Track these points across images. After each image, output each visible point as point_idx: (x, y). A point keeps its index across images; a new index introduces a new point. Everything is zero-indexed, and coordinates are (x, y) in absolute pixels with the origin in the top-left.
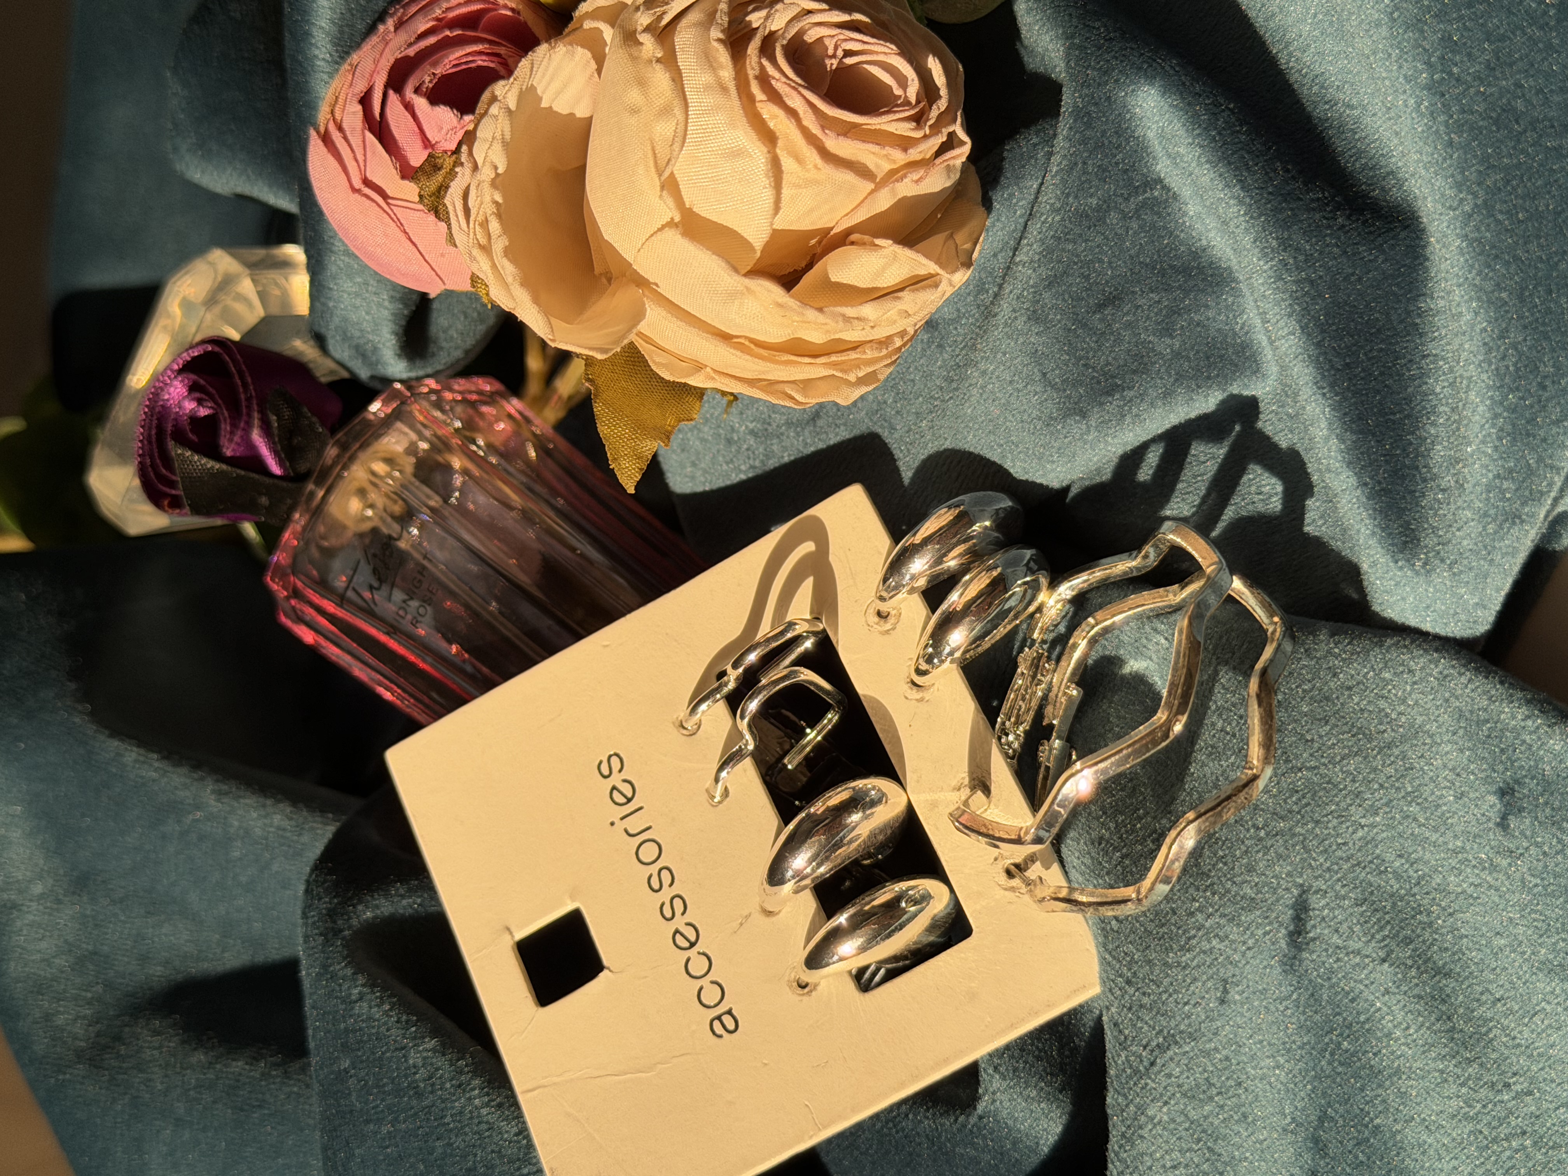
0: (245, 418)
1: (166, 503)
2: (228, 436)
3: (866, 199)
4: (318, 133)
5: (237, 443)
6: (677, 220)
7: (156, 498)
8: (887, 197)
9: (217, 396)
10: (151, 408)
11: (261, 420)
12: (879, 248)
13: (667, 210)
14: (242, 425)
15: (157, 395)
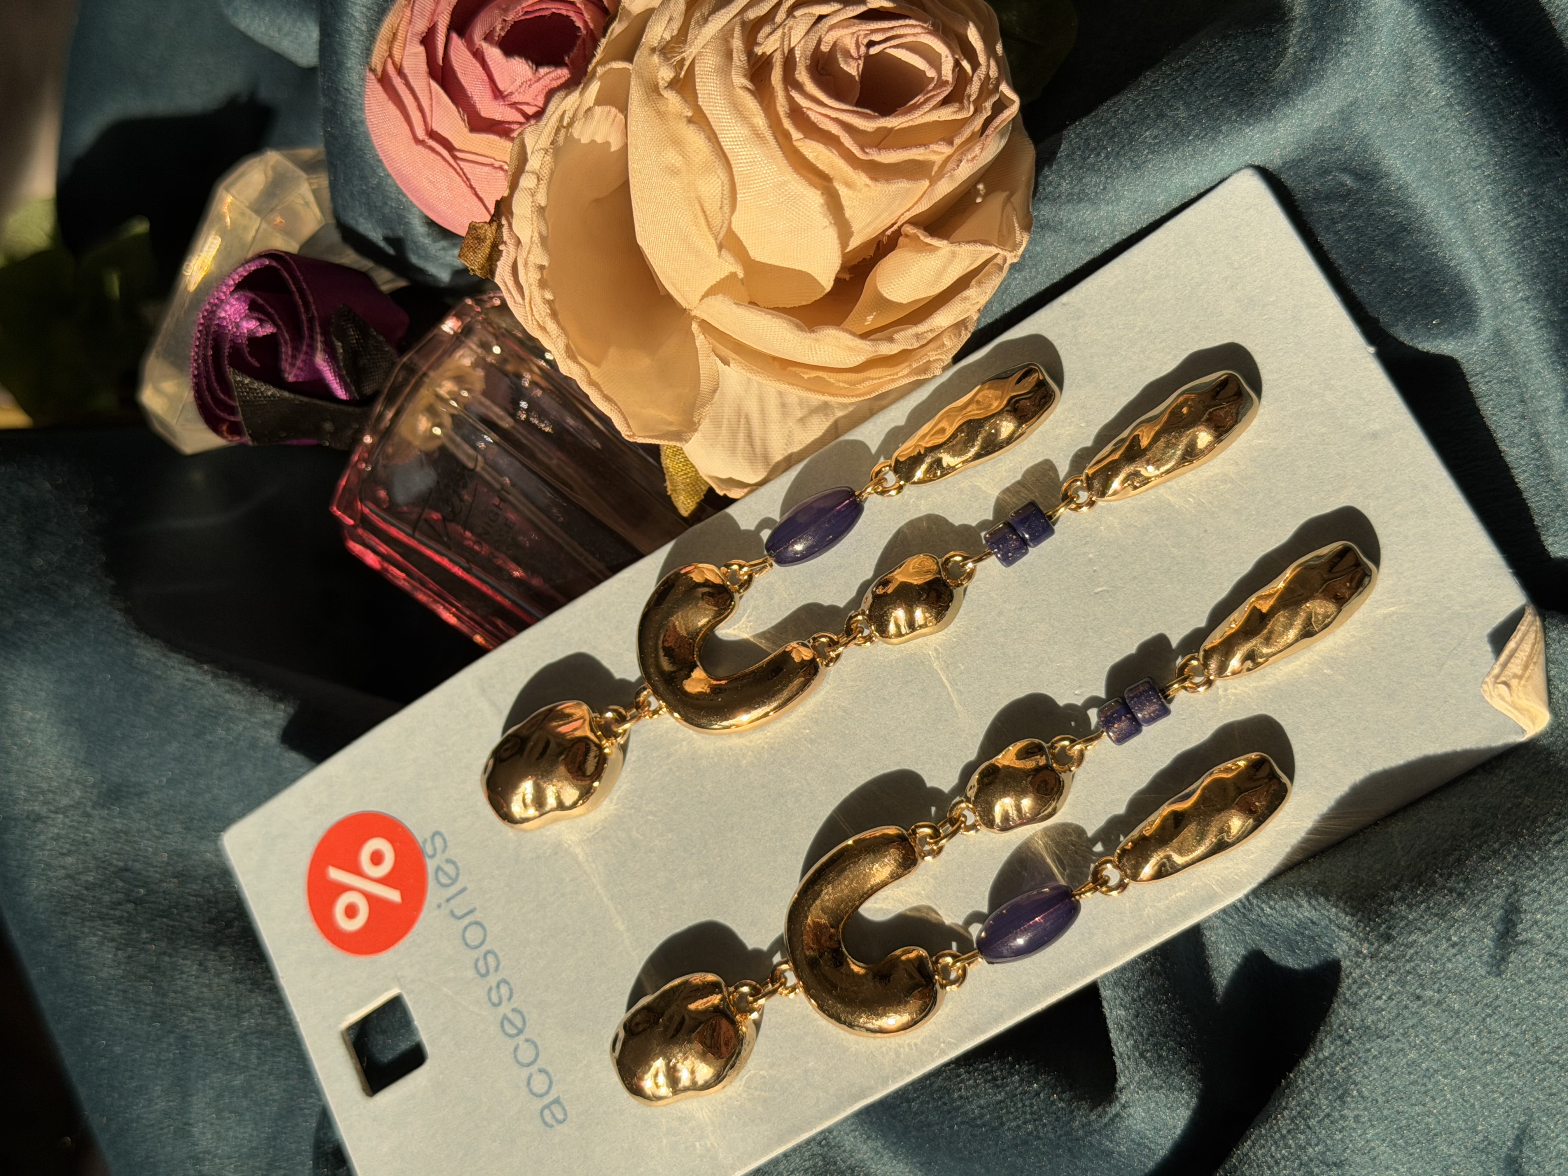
0: (306, 341)
1: (224, 428)
2: (290, 360)
3: (922, 197)
4: (376, 75)
5: (299, 368)
6: (741, 275)
7: (213, 422)
8: (945, 188)
9: (276, 317)
10: (207, 327)
11: (323, 342)
12: (935, 249)
13: (728, 266)
14: (304, 348)
15: (213, 312)
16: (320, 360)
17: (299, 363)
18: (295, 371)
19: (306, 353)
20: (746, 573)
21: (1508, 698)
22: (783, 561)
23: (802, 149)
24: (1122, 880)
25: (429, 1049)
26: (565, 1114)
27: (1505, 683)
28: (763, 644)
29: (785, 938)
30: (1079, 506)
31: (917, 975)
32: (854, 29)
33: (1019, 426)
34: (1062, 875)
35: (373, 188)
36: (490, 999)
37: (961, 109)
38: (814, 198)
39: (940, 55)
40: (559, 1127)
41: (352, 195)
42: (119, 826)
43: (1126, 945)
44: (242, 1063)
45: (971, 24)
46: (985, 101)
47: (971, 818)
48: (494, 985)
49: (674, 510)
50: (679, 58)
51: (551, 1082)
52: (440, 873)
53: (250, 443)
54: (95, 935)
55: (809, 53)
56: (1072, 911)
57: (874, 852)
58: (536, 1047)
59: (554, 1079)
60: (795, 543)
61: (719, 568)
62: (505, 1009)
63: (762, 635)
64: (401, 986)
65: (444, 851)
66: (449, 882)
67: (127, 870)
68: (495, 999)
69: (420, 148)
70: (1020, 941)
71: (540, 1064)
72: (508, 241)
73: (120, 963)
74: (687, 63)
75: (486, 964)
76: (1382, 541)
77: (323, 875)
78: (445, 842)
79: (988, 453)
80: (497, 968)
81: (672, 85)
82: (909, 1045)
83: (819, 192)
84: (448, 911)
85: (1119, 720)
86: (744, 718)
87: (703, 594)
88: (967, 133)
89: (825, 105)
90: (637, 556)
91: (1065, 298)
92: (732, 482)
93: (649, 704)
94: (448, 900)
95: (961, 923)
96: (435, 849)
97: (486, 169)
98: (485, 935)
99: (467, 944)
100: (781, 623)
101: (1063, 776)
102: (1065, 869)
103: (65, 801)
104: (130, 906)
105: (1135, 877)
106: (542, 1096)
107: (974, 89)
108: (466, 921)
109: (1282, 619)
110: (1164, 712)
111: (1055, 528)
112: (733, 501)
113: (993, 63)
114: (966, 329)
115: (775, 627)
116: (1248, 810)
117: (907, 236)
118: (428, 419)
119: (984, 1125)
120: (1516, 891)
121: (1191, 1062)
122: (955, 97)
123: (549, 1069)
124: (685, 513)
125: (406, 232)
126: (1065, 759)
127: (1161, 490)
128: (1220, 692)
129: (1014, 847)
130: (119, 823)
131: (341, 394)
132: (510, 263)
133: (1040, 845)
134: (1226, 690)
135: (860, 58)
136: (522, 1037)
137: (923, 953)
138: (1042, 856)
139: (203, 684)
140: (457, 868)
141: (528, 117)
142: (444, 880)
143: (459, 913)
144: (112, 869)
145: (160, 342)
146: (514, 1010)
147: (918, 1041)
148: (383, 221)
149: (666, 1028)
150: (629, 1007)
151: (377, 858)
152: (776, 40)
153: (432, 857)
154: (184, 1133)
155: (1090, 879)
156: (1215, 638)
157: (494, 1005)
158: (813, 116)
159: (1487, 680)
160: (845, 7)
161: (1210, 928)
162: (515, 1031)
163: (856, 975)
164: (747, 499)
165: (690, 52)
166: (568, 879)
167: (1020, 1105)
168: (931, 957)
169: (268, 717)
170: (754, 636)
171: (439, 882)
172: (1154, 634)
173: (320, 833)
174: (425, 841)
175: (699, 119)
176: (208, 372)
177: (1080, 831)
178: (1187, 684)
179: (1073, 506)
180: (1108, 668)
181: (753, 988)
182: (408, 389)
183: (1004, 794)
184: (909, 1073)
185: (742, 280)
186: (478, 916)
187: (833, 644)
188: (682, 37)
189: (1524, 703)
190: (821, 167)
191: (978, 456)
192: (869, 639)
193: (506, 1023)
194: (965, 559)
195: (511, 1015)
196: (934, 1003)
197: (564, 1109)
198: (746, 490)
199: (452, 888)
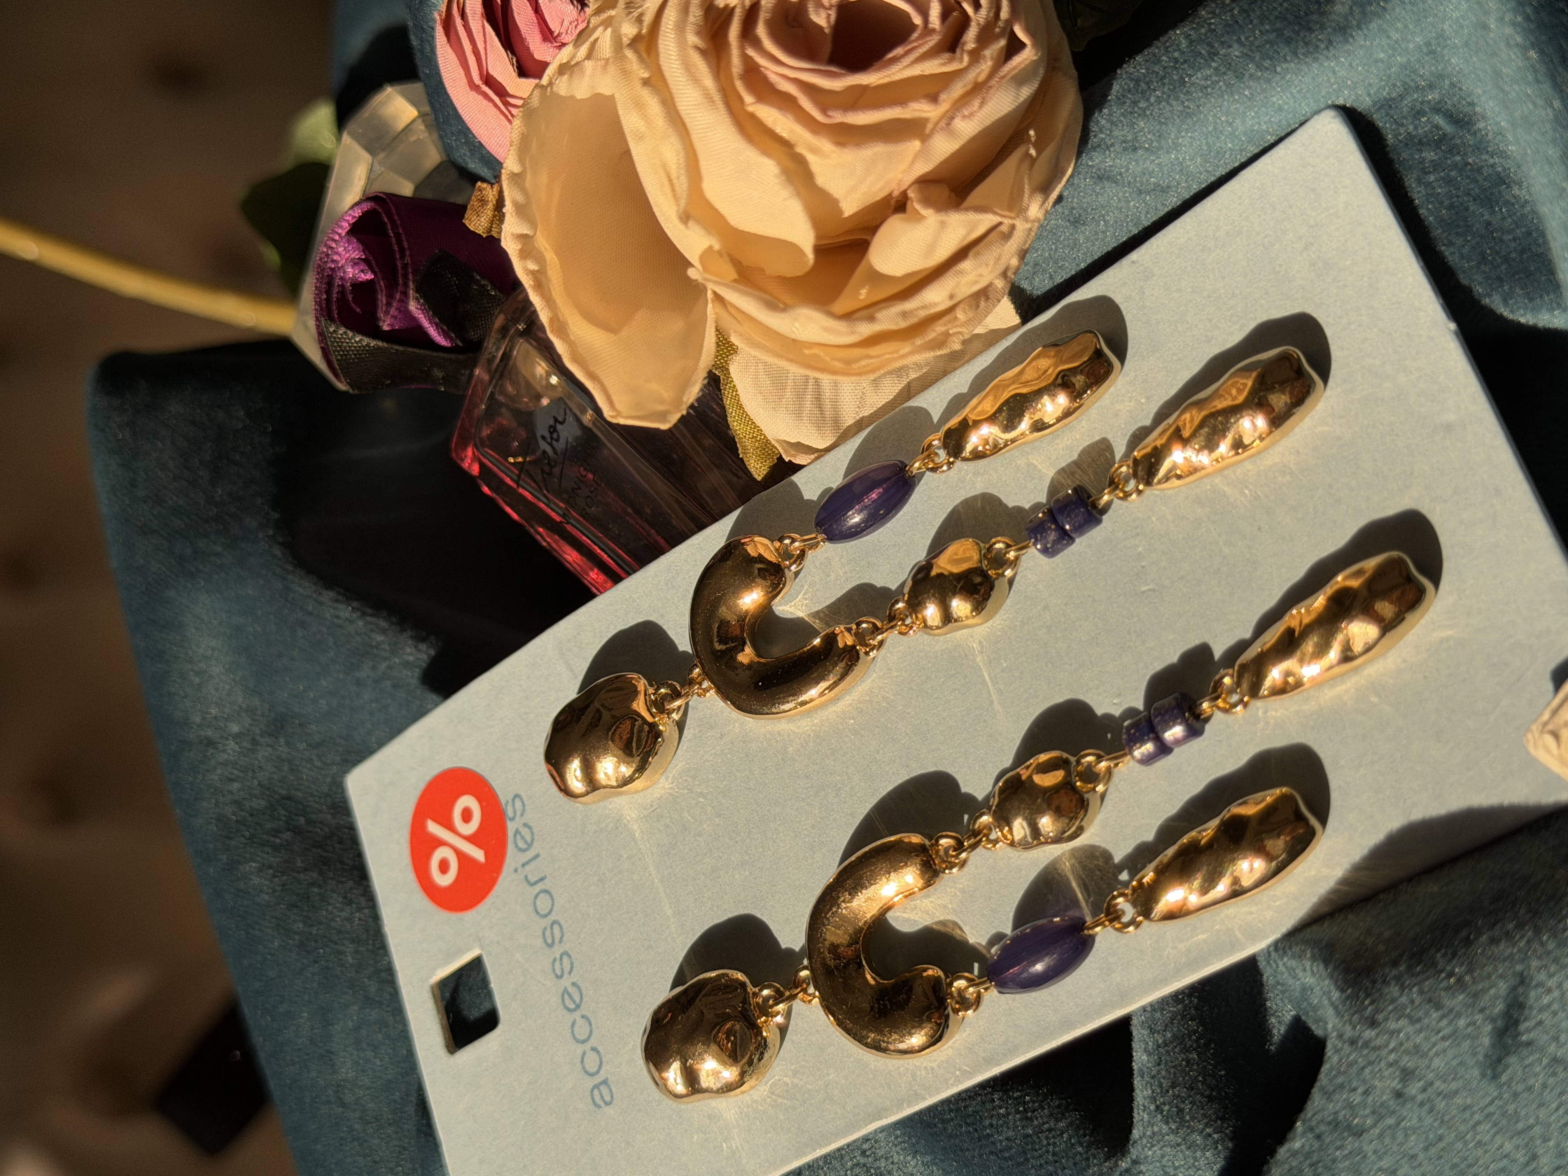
0: (400, 288)
2: (384, 308)
3: (916, 158)
5: (394, 316)
14: (398, 296)
16: (414, 307)
17: (394, 311)
18: (390, 320)
19: (399, 300)
20: (798, 548)
21: (1554, 749)
22: (834, 536)
23: (757, 114)
24: (1135, 917)
25: (501, 1012)
26: (611, 1097)
27: (1553, 732)
28: (817, 624)
30: (1127, 495)
31: (932, 995)
33: (1074, 401)
34: (1087, 902)
36: (554, 970)
37: (954, 60)
40: (606, 1109)
43: (1145, 987)
46: (989, 46)
48: (558, 957)
49: (749, 473)
51: (601, 1062)
52: (518, 837)
54: (255, 861)
56: (1086, 944)
58: (590, 1024)
59: (604, 1059)
60: (851, 515)
61: (772, 541)
63: (816, 615)
64: (482, 947)
65: (522, 815)
66: (525, 846)
68: (558, 971)
70: (1039, 968)
71: (593, 1042)
73: (275, 890)
75: (552, 934)
76: (1446, 553)
77: (423, 827)
78: (523, 805)
80: (561, 941)
82: (926, 1068)
84: (522, 877)
87: (758, 570)
89: (785, 65)
90: (715, 519)
91: (1130, 257)
92: (801, 448)
94: (523, 865)
95: (984, 943)
96: (515, 812)
98: (553, 905)
99: (537, 913)
100: (834, 603)
101: (1088, 795)
102: (1089, 897)
105: (1148, 915)
106: (593, 1075)
107: (970, 38)
108: (537, 889)
111: (1103, 515)
112: (800, 467)
115: (829, 607)
116: (1270, 854)
120: (1523, 982)
122: (945, 47)
123: (600, 1048)
124: (757, 477)
126: (1091, 777)
128: (1260, 713)
129: (1042, 866)
131: (442, 340)
133: (1067, 867)
134: (1266, 712)
135: (833, 7)
136: (579, 1012)
137: (939, 972)
138: (1068, 879)
139: (351, 621)
140: (532, 834)
142: (521, 844)
143: (533, 879)
147: (935, 1065)
153: (513, 819)
155: (1104, 911)
157: (557, 977)
158: (772, 78)
159: (1534, 726)
162: (573, 1006)
163: (868, 986)
164: (811, 466)
166: (625, 856)
167: (1045, 1142)
168: (947, 977)
169: (410, 657)
170: (809, 615)
171: (517, 846)
172: (1198, 642)
173: (422, 786)
174: (507, 803)
175: (657, 81)
177: (1107, 856)
178: (1220, 703)
179: (1120, 493)
180: (1148, 678)
181: (777, 991)
184: (924, 1099)
185: (722, 254)
186: (546, 885)
187: (876, 630)
192: (911, 627)
193: (566, 996)
194: (1008, 546)
195: (570, 989)
196: (947, 1028)
197: (611, 1091)
198: (813, 457)
199: (528, 853)
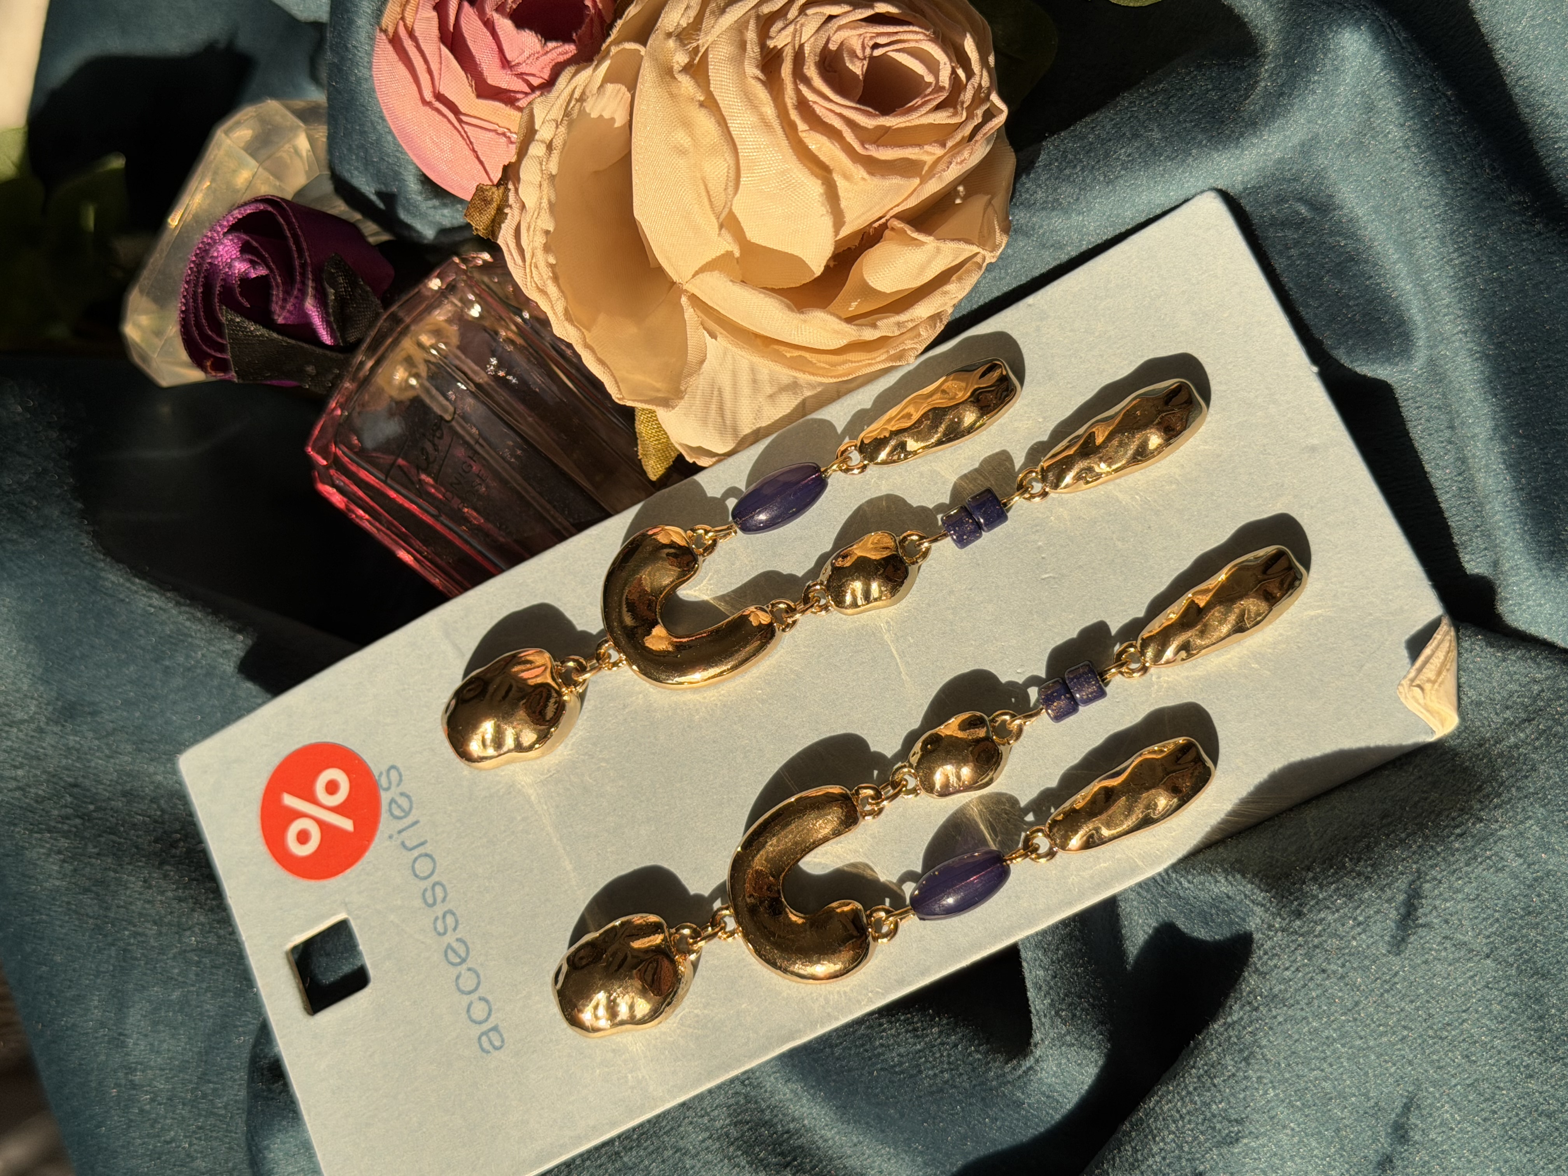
0: (298, 286)
1: (209, 364)
2: (280, 303)
3: (912, 193)
4: (387, 35)
5: (289, 311)
6: (737, 254)
7: (198, 358)
8: (933, 187)
9: (270, 260)
10: (199, 265)
11: (315, 289)
12: (921, 244)
13: (727, 244)
14: (295, 292)
15: (206, 251)
16: (310, 306)
17: (289, 306)
18: (285, 314)
19: (296, 297)
20: (711, 538)
21: (1422, 701)
22: (746, 529)
23: (806, 140)
24: (1051, 849)
25: (372, 972)
26: (503, 1041)
27: (1419, 686)
28: (722, 607)
29: (728, 885)
30: (1033, 496)
31: (851, 927)
32: (862, 31)
33: (982, 416)
34: (994, 841)
35: (372, 144)
37: (955, 114)
38: (814, 188)
39: (938, 62)
40: (496, 1053)
41: (350, 149)
42: (71, 744)
43: (1050, 911)
44: (180, 979)
45: (968, 35)
46: (977, 108)
47: (912, 783)
48: (440, 914)
49: (643, 473)
50: (695, 45)
51: (490, 1010)
52: (394, 806)
53: (236, 380)
54: (43, 847)
55: (818, 50)
56: (1003, 874)
57: (818, 808)
58: (478, 976)
59: (494, 1008)
60: (759, 513)
61: (685, 532)
62: (450, 938)
63: (722, 598)
64: (348, 911)
65: (398, 785)
66: (402, 814)
67: (75, 785)
68: (440, 929)
69: (427, 109)
70: (950, 901)
71: (481, 992)
72: (514, 205)
73: (65, 875)
74: (702, 50)
75: (434, 894)
76: (1313, 548)
77: (279, 800)
78: (400, 775)
79: (950, 440)
80: (444, 899)
81: (687, 69)
82: (838, 992)
83: (820, 182)
84: (399, 842)
85: (1059, 698)
86: (698, 676)
87: (668, 554)
88: (958, 137)
89: (831, 101)
90: (605, 515)
91: (1030, 300)
92: (701, 451)
93: (609, 656)
94: (400, 832)
95: (895, 881)
96: (390, 783)
97: (491, 134)
98: (434, 868)
99: (416, 876)
100: (741, 588)
101: (1001, 748)
102: (997, 836)
103: (20, 715)
104: (78, 821)
105: (1063, 847)
106: (480, 1023)
107: (968, 96)
108: (416, 853)
109: (1217, 614)
110: (1101, 694)
111: (1009, 514)
112: (701, 469)
113: (985, 73)
114: (941, 321)
115: (735, 591)
116: (1175, 790)
117: (893, 229)
118: (406, 370)
119: (902, 1072)
120: (1419, 878)
121: (1102, 1023)
122: (950, 103)
123: (490, 998)
124: (653, 477)
125: (399, 188)
126: (1004, 732)
127: (1110, 487)
128: (1154, 679)
129: (951, 812)
130: (72, 740)
131: (327, 339)
132: (514, 226)
133: (975, 812)
134: (1159, 677)
135: (865, 58)
136: (464, 966)
137: (860, 907)
138: (976, 822)
139: (164, 610)
140: (411, 802)
141: (533, 89)
142: (397, 812)
143: (411, 844)
144: (62, 784)
145: (146, 276)
146: (457, 940)
147: (847, 989)
148: (378, 176)
149: (609, 964)
150: (572, 943)
151: (332, 788)
152: (787, 36)
153: (388, 789)
154: (118, 1042)
155: (1020, 845)
156: (1155, 627)
157: (439, 934)
158: (819, 110)
159: (1403, 682)
160: (854, 9)
161: (1126, 900)
162: (458, 960)
163: (795, 924)
164: (715, 468)
165: (704, 40)
166: (519, 818)
167: (938, 1055)
168: (866, 910)
169: (228, 647)
170: (714, 599)
171: (392, 814)
172: (1095, 620)
173: (276, 761)
174: (381, 774)
175: (710, 104)
176: (196, 308)
177: (1013, 801)
178: (1124, 669)
179: (1027, 496)
180: (1049, 651)
181: (694, 931)
182: (390, 340)
183: (945, 761)
184: (837, 1020)
185: (737, 259)
186: (428, 849)
187: (791, 610)
188: (696, 25)
189: (1435, 705)
190: (823, 158)
191: (940, 443)
192: (825, 608)
193: (449, 951)
194: (922, 538)
195: (455, 945)
196: (866, 955)
197: (501, 1036)
198: (714, 459)
199: (405, 820)
